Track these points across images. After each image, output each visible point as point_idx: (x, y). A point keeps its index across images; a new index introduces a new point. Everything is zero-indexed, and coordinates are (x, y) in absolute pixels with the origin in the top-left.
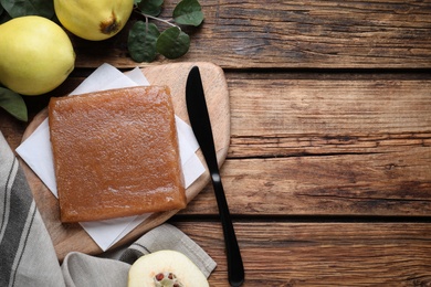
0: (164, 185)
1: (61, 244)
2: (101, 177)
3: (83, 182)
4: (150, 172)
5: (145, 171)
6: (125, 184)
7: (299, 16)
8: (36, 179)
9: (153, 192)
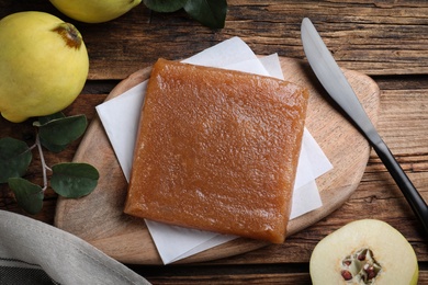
0: (267, 209)
1: (114, 238)
2: (191, 174)
3: (167, 173)
4: (254, 187)
5: (249, 183)
6: (218, 191)
7: (254, 12)
8: (109, 149)
9: (251, 213)
